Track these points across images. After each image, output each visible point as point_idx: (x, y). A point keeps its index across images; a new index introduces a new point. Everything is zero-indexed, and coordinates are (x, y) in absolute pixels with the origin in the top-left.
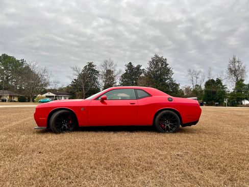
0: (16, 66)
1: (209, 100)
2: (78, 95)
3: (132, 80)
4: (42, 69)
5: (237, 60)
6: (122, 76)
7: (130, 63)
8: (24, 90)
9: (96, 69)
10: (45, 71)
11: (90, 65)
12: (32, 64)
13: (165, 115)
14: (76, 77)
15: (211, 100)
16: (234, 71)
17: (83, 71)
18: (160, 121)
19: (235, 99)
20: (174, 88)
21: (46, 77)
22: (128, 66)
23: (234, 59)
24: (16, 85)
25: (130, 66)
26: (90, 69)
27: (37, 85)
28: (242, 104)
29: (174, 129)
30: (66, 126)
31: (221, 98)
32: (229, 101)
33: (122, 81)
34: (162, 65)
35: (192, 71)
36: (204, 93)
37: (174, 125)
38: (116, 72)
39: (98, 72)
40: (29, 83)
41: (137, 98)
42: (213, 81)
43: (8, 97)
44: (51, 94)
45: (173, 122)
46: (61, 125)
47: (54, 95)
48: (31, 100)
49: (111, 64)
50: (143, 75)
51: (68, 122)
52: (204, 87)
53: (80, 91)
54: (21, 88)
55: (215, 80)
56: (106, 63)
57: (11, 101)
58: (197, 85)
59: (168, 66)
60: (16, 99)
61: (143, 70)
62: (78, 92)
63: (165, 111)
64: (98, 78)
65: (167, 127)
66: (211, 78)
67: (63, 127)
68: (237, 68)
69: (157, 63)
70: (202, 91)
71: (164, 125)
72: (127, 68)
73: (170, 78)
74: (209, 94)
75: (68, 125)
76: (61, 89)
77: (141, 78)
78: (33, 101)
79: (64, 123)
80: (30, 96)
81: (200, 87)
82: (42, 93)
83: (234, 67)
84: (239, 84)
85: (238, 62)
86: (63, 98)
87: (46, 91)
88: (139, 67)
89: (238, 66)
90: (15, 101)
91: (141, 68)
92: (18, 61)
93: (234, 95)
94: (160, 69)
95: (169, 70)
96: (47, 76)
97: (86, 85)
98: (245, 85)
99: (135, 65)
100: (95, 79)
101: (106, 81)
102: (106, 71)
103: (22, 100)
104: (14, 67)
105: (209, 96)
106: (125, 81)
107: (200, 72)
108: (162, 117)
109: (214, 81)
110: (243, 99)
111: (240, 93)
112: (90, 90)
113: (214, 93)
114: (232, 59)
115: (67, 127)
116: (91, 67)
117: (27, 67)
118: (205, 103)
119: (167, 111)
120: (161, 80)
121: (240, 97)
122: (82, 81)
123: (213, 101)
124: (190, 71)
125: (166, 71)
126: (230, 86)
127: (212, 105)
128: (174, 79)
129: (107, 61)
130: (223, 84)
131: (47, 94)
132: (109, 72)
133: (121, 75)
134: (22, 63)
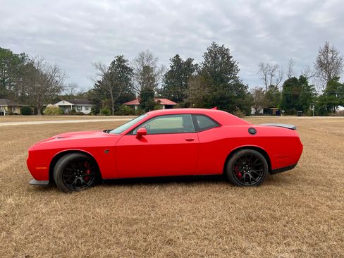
0: (14, 64)
1: (288, 108)
2: (105, 105)
3: (181, 80)
4: (51, 67)
5: (330, 48)
6: (166, 76)
7: (177, 56)
8: (28, 97)
9: (128, 66)
10: (55, 70)
11: (120, 60)
12: (36, 61)
13: (243, 157)
14: (100, 79)
15: (292, 107)
16: (326, 65)
17: (110, 68)
18: (235, 166)
19: (326, 105)
20: (240, 91)
21: (57, 79)
22: (173, 61)
23: (327, 47)
24: (16, 90)
25: (177, 60)
26: (120, 65)
27: (46, 91)
28: (334, 112)
29: (258, 179)
30: (81, 178)
31: (306, 104)
32: (316, 108)
33: (167, 82)
34: (223, 58)
35: (265, 66)
36: (281, 97)
37: (259, 172)
38: (157, 69)
39: (131, 70)
40: (34, 88)
41: (198, 130)
42: (294, 79)
43: (6, 108)
44: (67, 103)
45: (257, 168)
46: (73, 179)
47: (71, 104)
48: (39, 111)
49: (150, 58)
50: (195, 73)
51: (85, 172)
52: (282, 88)
53: (108, 98)
54: (23, 94)
55: (298, 78)
56: (142, 56)
57: (11, 114)
58: (272, 86)
59: (231, 60)
60: (18, 111)
61: (196, 65)
62: (104, 99)
63: (243, 151)
64: (132, 78)
65: (247, 175)
66: (293, 76)
67: (75, 181)
68: (330, 60)
69: (216, 55)
70: (278, 95)
71: (242, 173)
72: (172, 64)
73: (235, 78)
74: (289, 99)
75: (84, 178)
76: (80, 96)
77: (193, 78)
78: (42, 114)
79: (77, 175)
80: (37, 106)
81: (276, 88)
82: (54, 102)
83: (326, 58)
84: (333, 83)
85: (332, 51)
86: (83, 108)
87: (58, 100)
88: (190, 61)
89: (332, 58)
90: (16, 114)
91: (194, 63)
92: (16, 56)
93: (325, 100)
94: (221, 64)
95: (232, 65)
96: (59, 77)
97: (115, 90)
98: (340, 85)
99: (184, 59)
100: (127, 80)
101: (143, 83)
102: (142, 69)
103: (26, 112)
104: (11, 65)
105: (288, 102)
106: (171, 83)
107: (277, 66)
108: (238, 160)
109: (296, 79)
110: (337, 105)
111: (332, 96)
112: (120, 97)
113: (296, 97)
114: (323, 47)
115: (82, 181)
116: (121, 62)
117: (31, 65)
118: (283, 111)
119: (247, 151)
120: (222, 81)
121: (333, 102)
122: (109, 83)
123: (294, 109)
124: (262, 65)
125: (230, 67)
126: (319, 87)
127: (292, 114)
128: (240, 79)
129: (143, 54)
130: (309, 85)
131: (61, 103)
132: (147, 70)
133: (164, 73)
134: (23, 58)
